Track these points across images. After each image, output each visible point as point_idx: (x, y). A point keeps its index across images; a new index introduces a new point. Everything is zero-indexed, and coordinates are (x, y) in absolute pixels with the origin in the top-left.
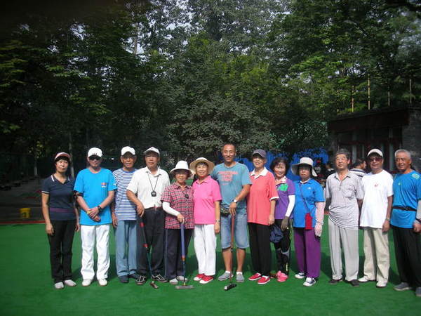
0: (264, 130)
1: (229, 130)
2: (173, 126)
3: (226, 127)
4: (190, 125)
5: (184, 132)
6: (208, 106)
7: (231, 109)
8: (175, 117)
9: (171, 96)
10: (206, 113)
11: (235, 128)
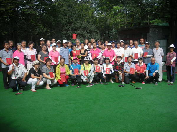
0: (98, 34)
1: (86, 34)
2: (64, 32)
3: (85, 33)
4: (70, 32)
5: (68, 35)
6: (78, 25)
7: (87, 26)
8: (65, 29)
9: (63, 21)
10: (77, 27)
11: (88, 33)
